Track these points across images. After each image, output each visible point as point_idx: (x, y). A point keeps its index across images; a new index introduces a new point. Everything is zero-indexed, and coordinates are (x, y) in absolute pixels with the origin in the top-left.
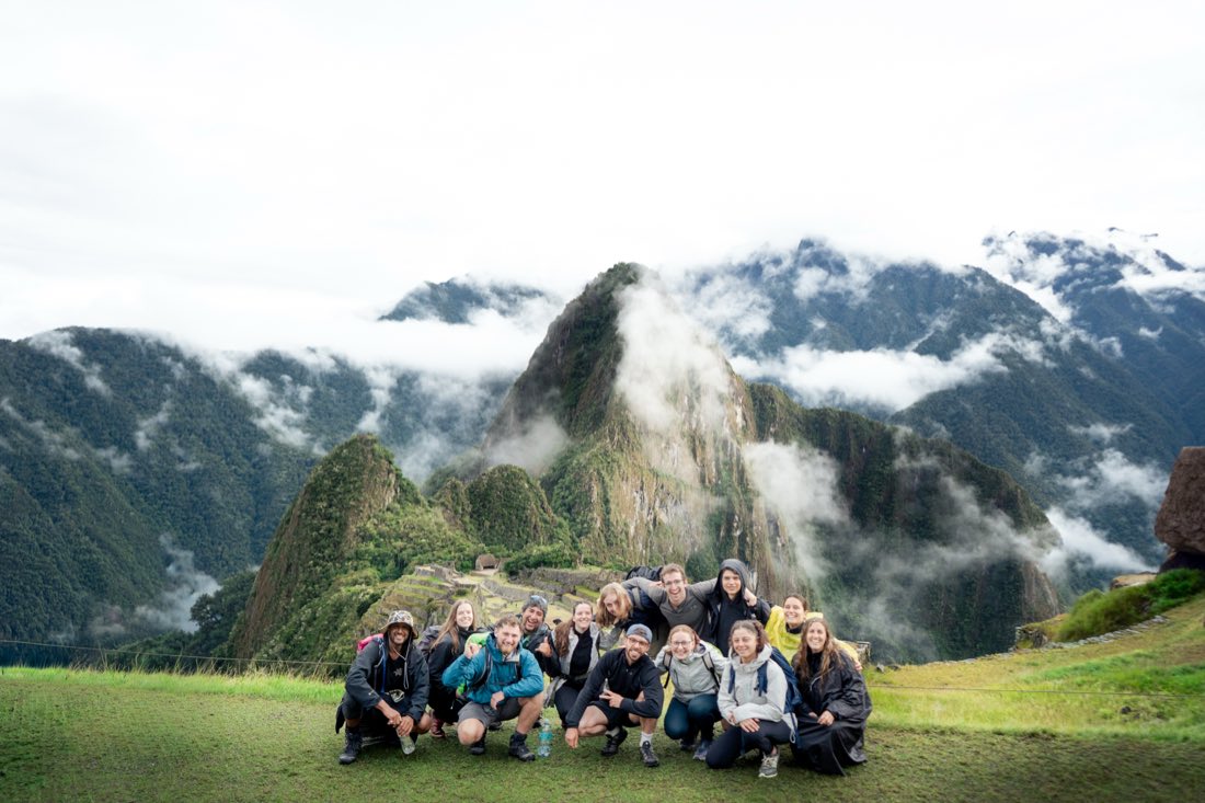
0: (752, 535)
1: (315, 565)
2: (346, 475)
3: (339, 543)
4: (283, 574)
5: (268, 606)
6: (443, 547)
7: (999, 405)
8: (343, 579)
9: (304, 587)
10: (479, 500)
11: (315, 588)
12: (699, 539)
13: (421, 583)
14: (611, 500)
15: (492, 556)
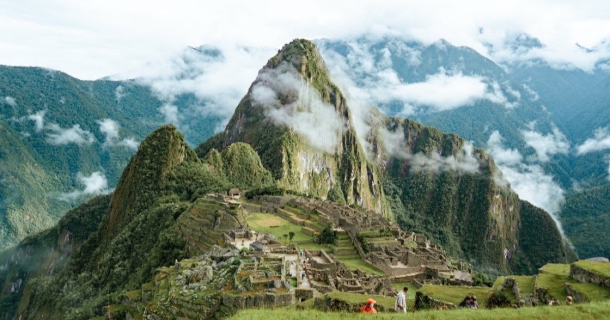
0: (360, 180)
1: (145, 192)
2: (159, 146)
3: (157, 181)
4: (127, 196)
5: (120, 213)
6: (211, 184)
7: (478, 117)
8: (160, 199)
9: (139, 203)
10: (226, 160)
11: (145, 204)
12: (334, 182)
13: (210, 202)
14: (292, 162)
15: (238, 189)
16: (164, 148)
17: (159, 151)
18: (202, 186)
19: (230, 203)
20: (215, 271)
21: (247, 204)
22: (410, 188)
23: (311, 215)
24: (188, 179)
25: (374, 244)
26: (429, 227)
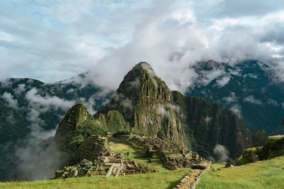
1: (68, 134)
2: (75, 113)
3: (74, 129)
6: (98, 130)
8: (74, 138)
10: (107, 119)
11: (67, 140)
12: (160, 128)
13: (93, 139)
14: (139, 118)
15: (110, 132)
16: (77, 114)
17: (75, 115)
18: (94, 131)
19: (101, 139)
20: (79, 172)
21: (114, 139)
22: (198, 130)
23: (142, 144)
24: (88, 128)
25: (170, 157)
26: (207, 148)
